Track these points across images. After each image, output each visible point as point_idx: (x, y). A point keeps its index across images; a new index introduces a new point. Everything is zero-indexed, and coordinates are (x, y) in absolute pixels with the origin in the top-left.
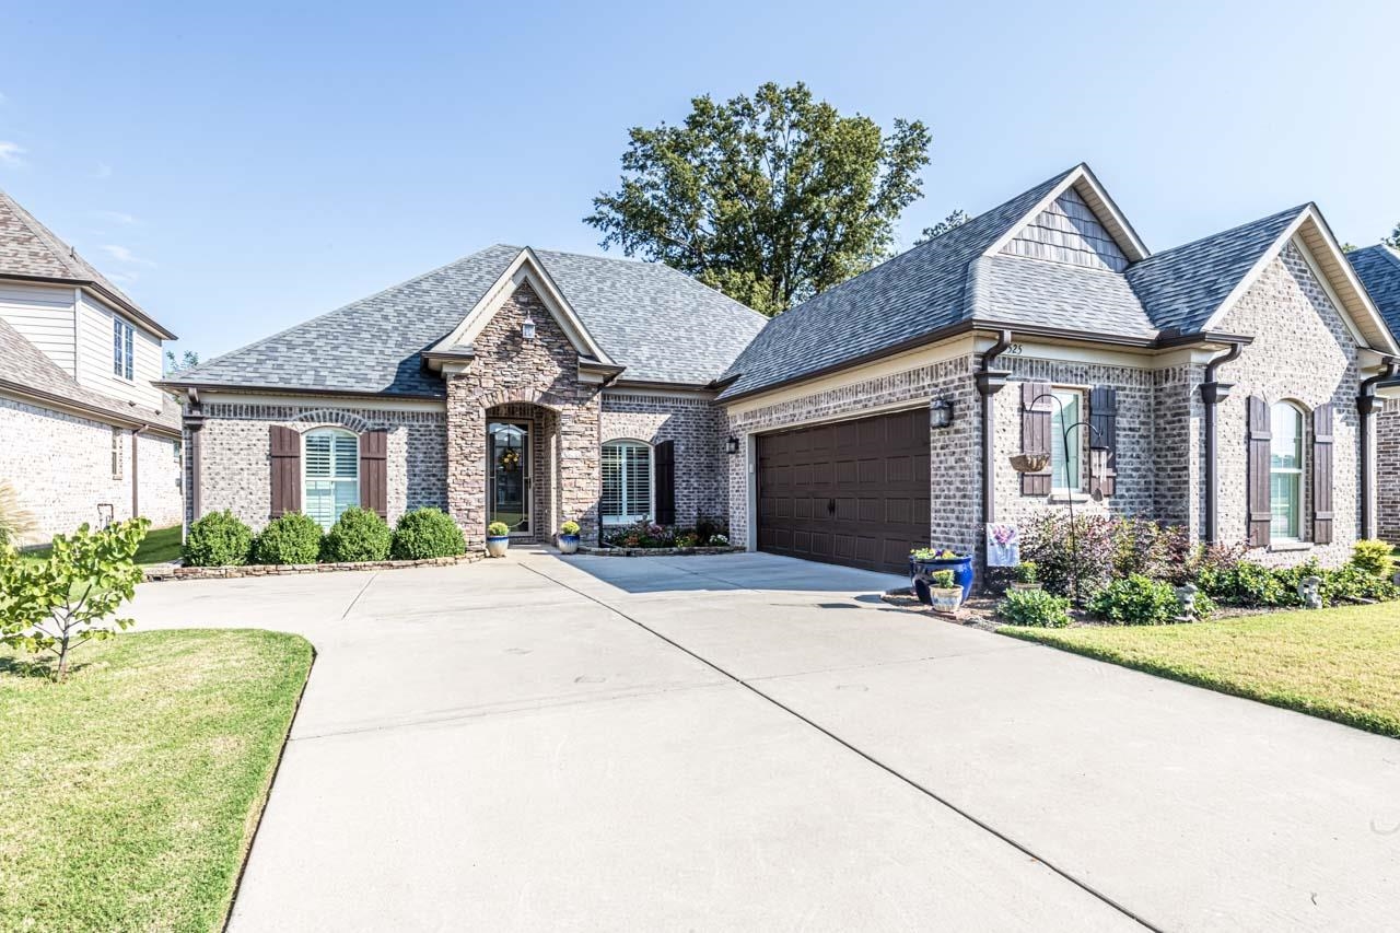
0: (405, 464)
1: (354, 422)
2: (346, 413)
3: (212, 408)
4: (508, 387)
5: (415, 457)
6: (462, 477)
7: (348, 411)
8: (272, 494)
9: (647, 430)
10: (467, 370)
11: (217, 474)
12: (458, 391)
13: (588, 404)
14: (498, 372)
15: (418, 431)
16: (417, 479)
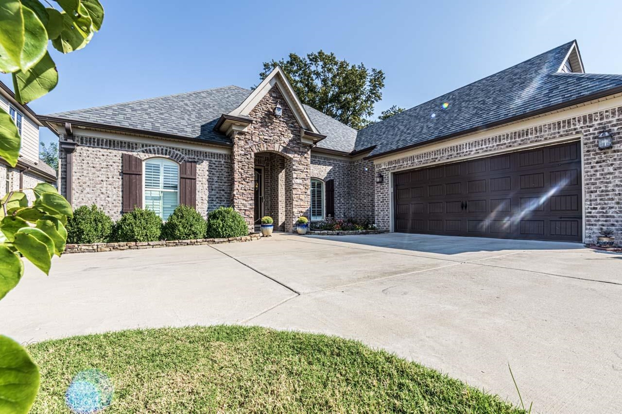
0: (207, 183)
1: (177, 155)
2: (172, 150)
3: (82, 139)
4: (266, 142)
5: (213, 179)
6: (242, 191)
7: (173, 149)
8: (123, 197)
9: (322, 173)
10: (246, 130)
12: (240, 141)
13: (306, 155)
14: (261, 133)
15: (214, 164)
16: (213, 192)
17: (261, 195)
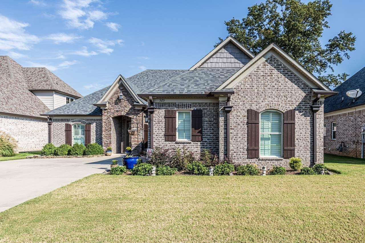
0: (95, 132)
1: (83, 122)
3: (54, 120)
4: (117, 112)
5: (97, 130)
6: (106, 135)
7: (82, 119)
8: (66, 139)
10: (107, 108)
11: (55, 135)
12: (105, 113)
13: (139, 115)
14: (115, 108)
15: (98, 124)
16: (98, 136)
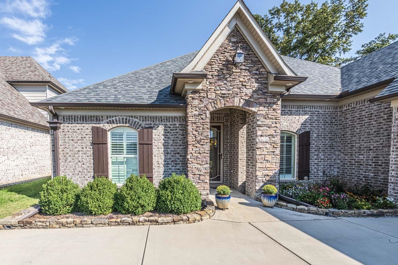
0: (163, 147)
1: (135, 123)
2: (131, 118)
3: (64, 118)
4: (224, 97)
5: (168, 143)
6: (196, 155)
7: (132, 117)
8: (94, 165)
9: (294, 125)
10: (200, 87)
11: (67, 153)
12: (194, 101)
13: (275, 106)
14: (218, 88)
15: (170, 127)
16: (169, 156)
17: (220, 152)
